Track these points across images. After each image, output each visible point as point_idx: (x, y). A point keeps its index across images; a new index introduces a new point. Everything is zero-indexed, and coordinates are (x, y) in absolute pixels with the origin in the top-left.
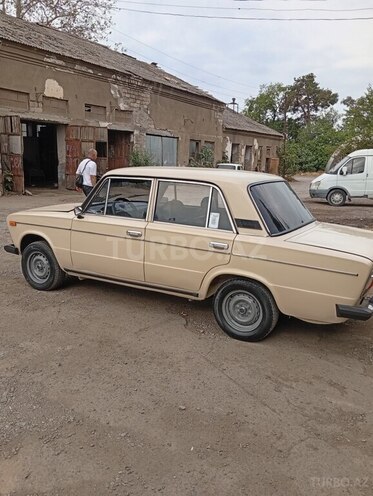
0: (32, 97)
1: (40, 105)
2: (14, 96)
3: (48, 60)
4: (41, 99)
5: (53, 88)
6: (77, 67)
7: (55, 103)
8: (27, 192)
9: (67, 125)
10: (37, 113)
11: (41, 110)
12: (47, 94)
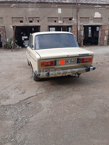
0: (90, 19)
1: (93, 20)
2: (85, 19)
3: (96, 6)
4: (93, 19)
5: (97, 15)
6: (106, 7)
7: (98, 19)
8: (84, 46)
9: (101, 25)
10: (92, 23)
11: (93, 22)
12: (95, 17)
